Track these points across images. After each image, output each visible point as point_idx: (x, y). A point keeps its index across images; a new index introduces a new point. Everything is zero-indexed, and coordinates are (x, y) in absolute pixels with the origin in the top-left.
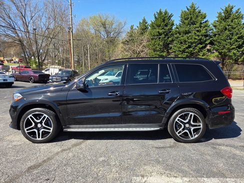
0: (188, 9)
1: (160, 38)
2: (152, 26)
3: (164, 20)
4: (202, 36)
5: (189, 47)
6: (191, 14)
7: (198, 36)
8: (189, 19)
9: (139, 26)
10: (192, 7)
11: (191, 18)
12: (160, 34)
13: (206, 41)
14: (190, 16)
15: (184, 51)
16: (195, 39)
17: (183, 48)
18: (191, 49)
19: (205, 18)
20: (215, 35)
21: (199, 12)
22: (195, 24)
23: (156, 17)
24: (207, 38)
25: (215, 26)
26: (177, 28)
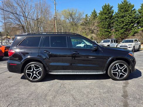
0: (122, 3)
1: (106, 21)
2: (101, 14)
3: (108, 10)
4: (133, 18)
5: (126, 25)
6: (125, 6)
7: (131, 18)
8: (124, 8)
9: (91, 14)
10: (125, 2)
11: (125, 8)
12: (106, 18)
13: (135, 21)
14: (124, 7)
15: (122, 28)
16: (129, 20)
17: (122, 26)
18: (127, 26)
19: (133, 7)
20: (141, 18)
21: (130, 4)
22: (128, 12)
23: (103, 9)
24: (136, 19)
25: (140, 12)
26: (116, 14)
